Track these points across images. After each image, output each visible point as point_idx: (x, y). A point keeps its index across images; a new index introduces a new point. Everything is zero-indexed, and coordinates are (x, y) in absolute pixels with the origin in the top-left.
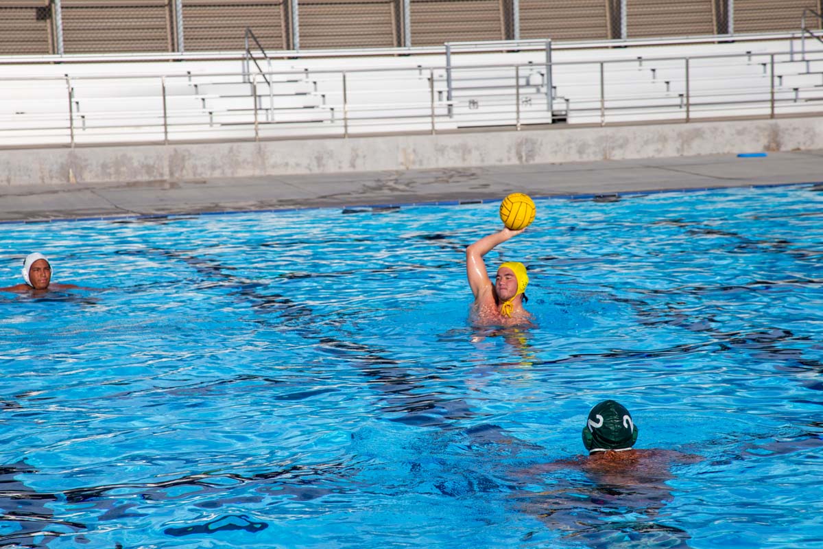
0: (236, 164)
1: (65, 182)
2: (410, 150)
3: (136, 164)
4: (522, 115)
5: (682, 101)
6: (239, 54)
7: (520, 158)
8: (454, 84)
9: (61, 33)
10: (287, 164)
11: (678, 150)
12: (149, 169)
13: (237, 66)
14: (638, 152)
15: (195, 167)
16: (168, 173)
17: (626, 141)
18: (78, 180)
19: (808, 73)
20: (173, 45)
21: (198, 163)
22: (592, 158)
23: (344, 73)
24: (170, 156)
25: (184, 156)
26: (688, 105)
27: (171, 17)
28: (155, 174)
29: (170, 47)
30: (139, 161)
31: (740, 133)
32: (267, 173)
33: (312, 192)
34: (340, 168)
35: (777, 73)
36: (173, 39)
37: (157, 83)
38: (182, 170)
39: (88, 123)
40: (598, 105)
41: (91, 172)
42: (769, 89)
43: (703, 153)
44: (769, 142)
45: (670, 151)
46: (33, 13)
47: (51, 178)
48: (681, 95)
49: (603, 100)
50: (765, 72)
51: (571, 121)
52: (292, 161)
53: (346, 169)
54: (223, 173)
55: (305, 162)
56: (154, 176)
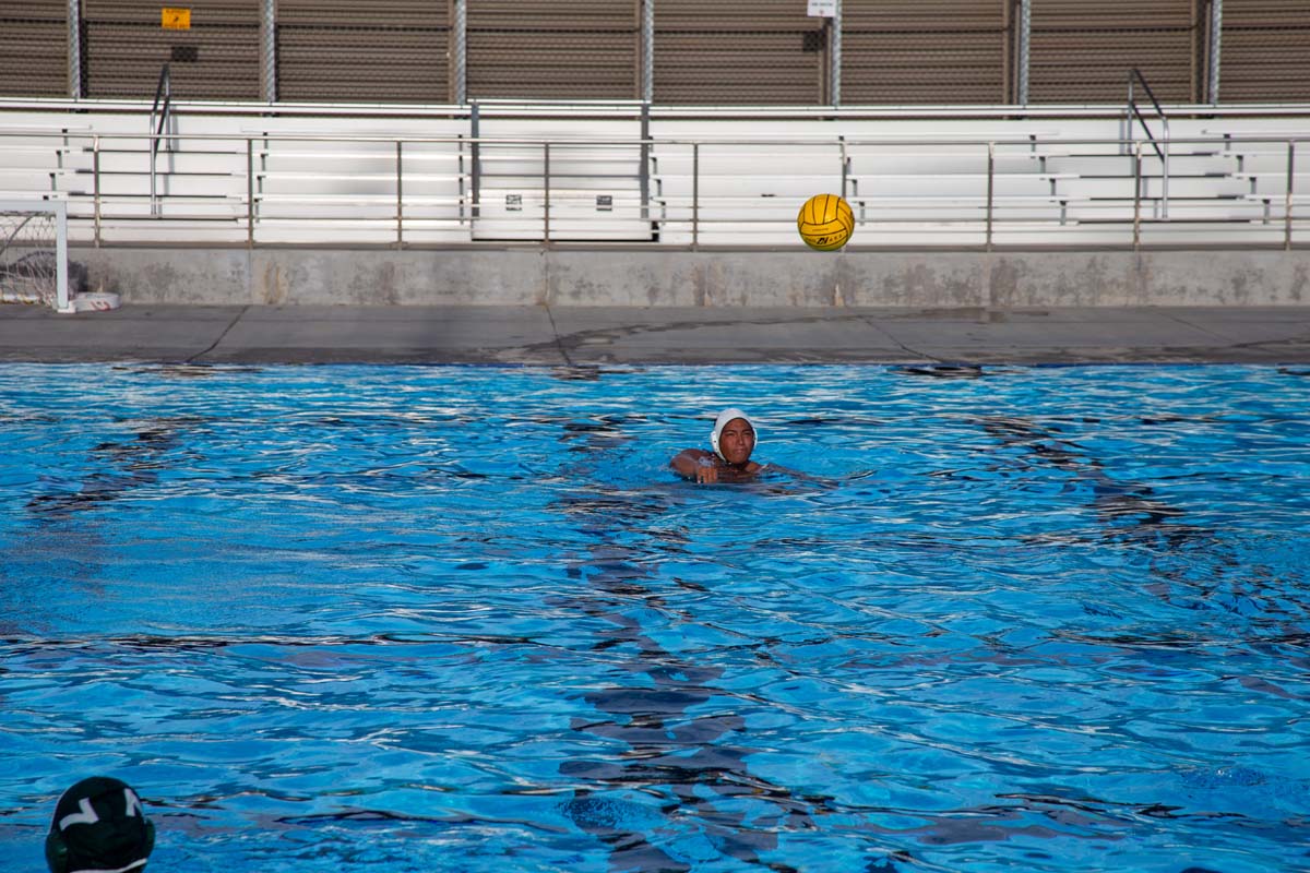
0: (1099, 286)
1: (827, 305)
3: (938, 281)
6: (1116, 109)
9: (838, 72)
10: (1183, 290)
12: (959, 289)
13: (1111, 129)
15: (1032, 289)
16: (988, 296)
18: (848, 303)
20: (1011, 93)
21: (1036, 281)
23: (1291, 143)
24: (993, 270)
25: (1015, 272)
27: (1012, 48)
28: (967, 297)
29: (1005, 97)
30: (944, 276)
32: (1150, 303)
33: (1224, 336)
34: (1274, 298)
36: (1011, 84)
37: (980, 154)
38: (1010, 293)
39: (870, 214)
41: (868, 290)
46: (798, 41)
47: (807, 298)
52: (1192, 285)
53: (1284, 300)
54: (1076, 300)
55: (1214, 287)
56: (967, 301)
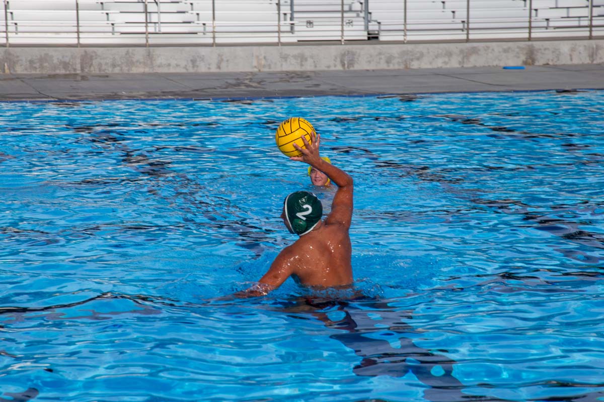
0: (131, 63)
1: (2, 73)
2: (261, 57)
3: (55, 61)
4: (345, 33)
5: (464, 26)
7: (343, 65)
8: (296, 8)
10: (169, 65)
11: (460, 63)
12: (66, 65)
14: (431, 63)
15: (100, 65)
16: (79, 69)
17: (422, 55)
18: (12, 72)
19: (557, 8)
21: (102, 61)
22: (397, 67)
24: (82, 56)
25: (92, 57)
26: (468, 29)
28: (70, 69)
30: (58, 59)
31: (506, 51)
32: (155, 71)
33: (189, 86)
34: (209, 68)
35: (534, 7)
37: (72, 1)
38: (90, 67)
39: (20, 29)
40: (402, 27)
41: (21, 65)
42: (528, 19)
43: (478, 65)
44: (526, 58)
45: (454, 63)
48: (463, 22)
49: (405, 24)
50: (525, 6)
51: (382, 38)
52: (174, 62)
53: (214, 69)
54: (121, 70)
55: (183, 63)
56: (69, 71)
